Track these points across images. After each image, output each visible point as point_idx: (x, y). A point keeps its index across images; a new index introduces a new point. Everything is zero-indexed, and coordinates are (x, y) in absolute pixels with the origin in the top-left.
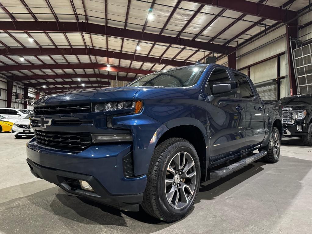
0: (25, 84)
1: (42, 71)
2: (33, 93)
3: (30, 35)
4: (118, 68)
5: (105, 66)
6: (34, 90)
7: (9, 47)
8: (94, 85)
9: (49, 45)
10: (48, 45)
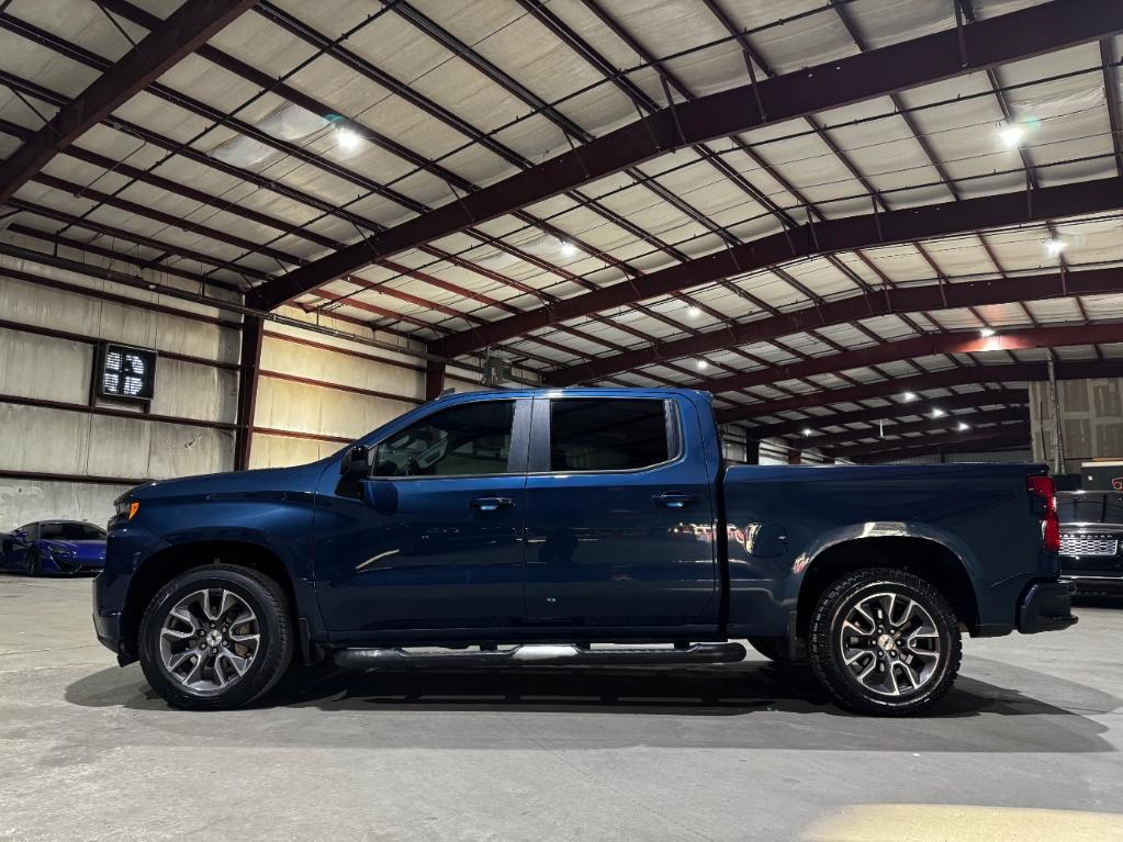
0: (748, 431)
1: (775, 387)
2: (781, 456)
3: (691, 299)
4: (1034, 332)
5: (973, 335)
6: (781, 447)
7: (659, 340)
8: (986, 408)
9: (751, 314)
10: (746, 313)
